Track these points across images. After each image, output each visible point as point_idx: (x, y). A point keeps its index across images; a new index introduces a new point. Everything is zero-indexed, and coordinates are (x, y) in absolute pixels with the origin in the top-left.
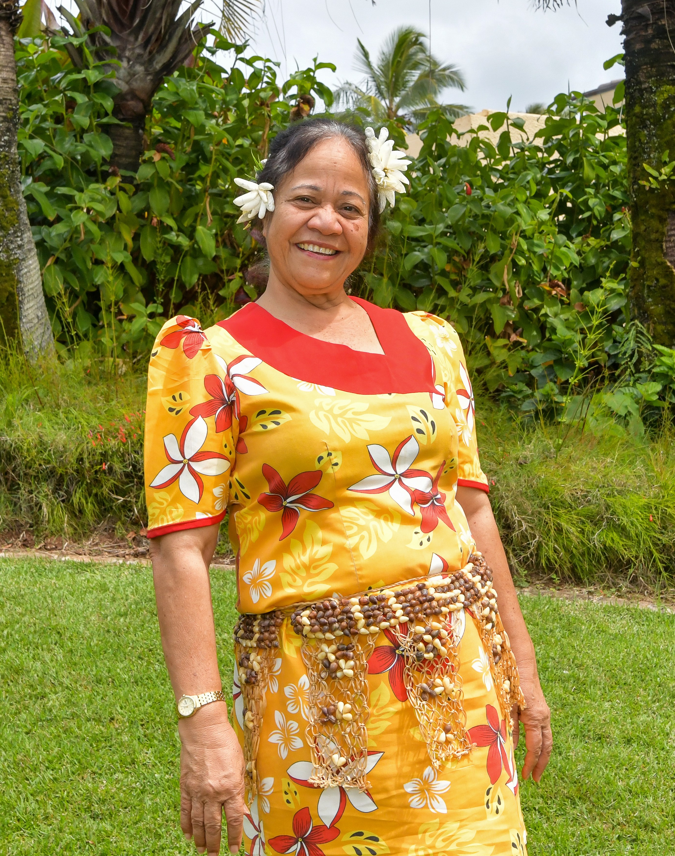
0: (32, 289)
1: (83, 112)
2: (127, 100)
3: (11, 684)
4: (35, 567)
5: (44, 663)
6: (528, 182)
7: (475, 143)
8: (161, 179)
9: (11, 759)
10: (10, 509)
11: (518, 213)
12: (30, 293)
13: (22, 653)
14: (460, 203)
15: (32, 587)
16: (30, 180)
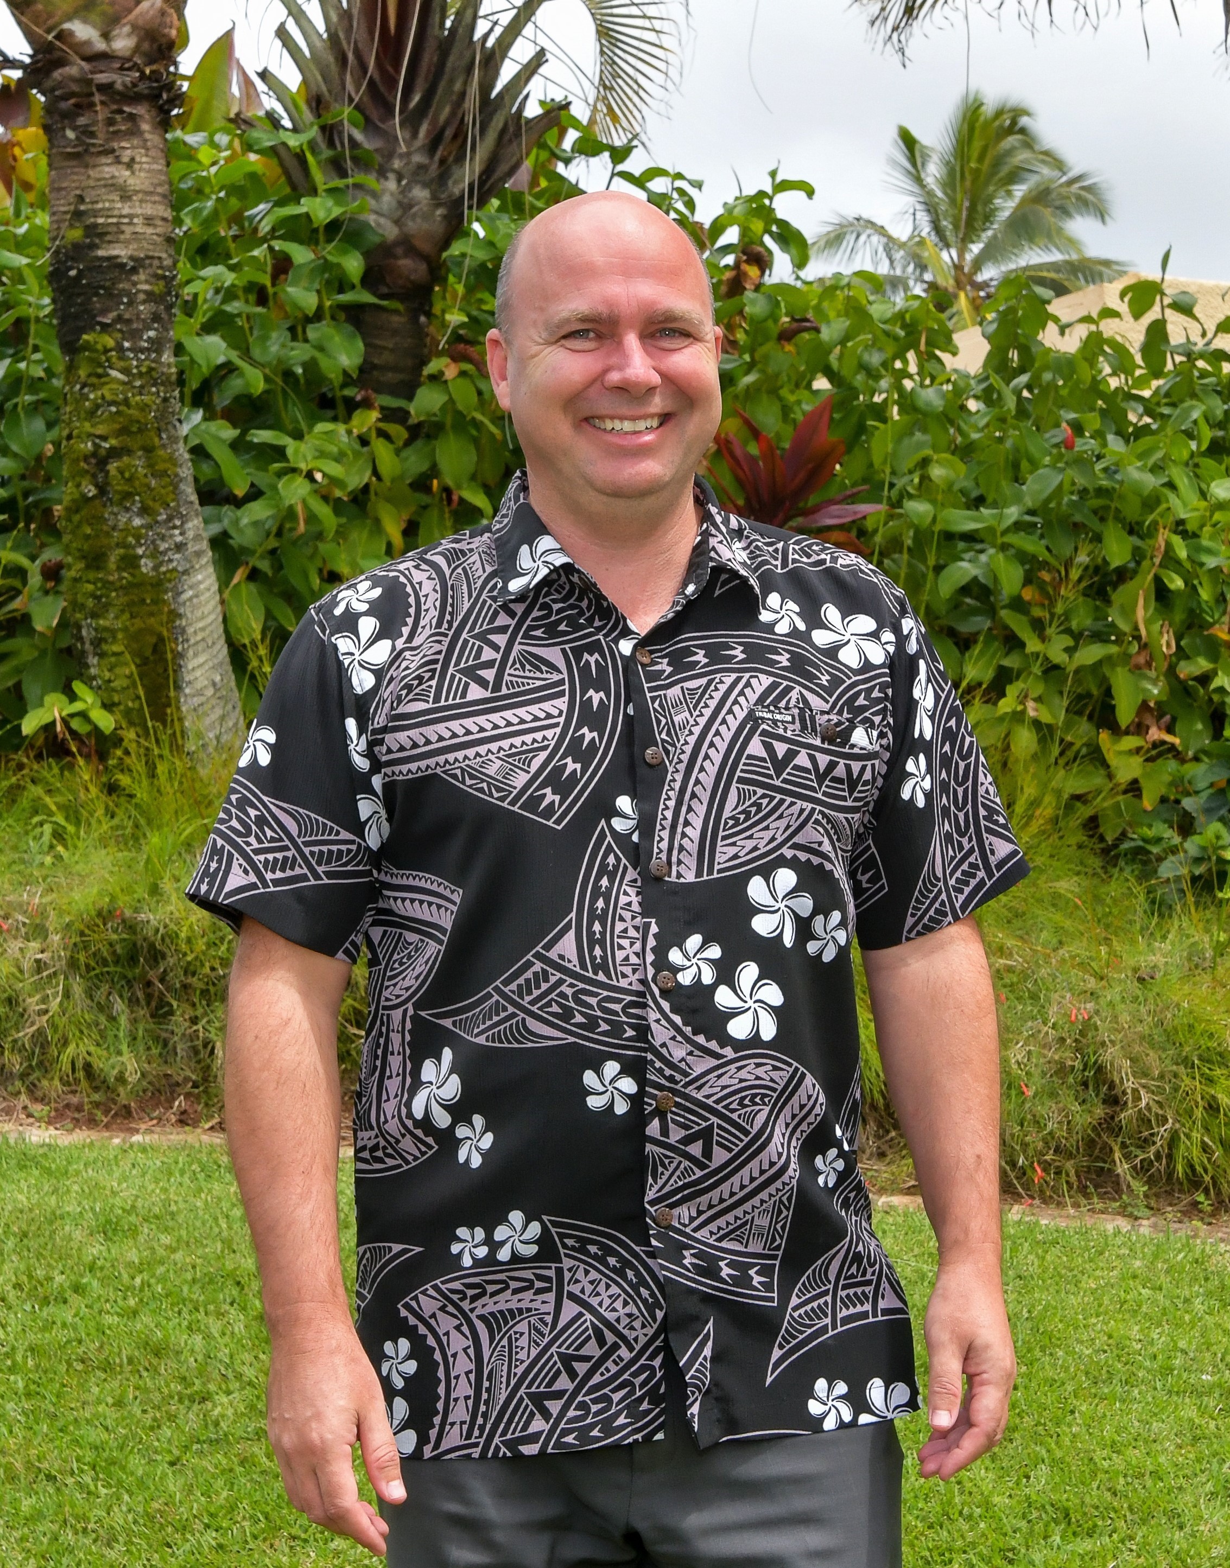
0: (203, 629)
1: (304, 283)
2: (396, 257)
3: (145, 1374)
4: (199, 1162)
5: (208, 1337)
6: (1195, 422)
7: (1094, 344)
8: (459, 415)
9: (140, 1509)
10: (155, 1051)
11: (1171, 485)
12: (199, 638)
13: (168, 1319)
14: (1053, 466)
15: (191, 1199)
16: (198, 416)
